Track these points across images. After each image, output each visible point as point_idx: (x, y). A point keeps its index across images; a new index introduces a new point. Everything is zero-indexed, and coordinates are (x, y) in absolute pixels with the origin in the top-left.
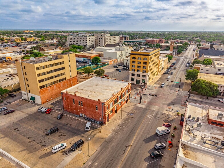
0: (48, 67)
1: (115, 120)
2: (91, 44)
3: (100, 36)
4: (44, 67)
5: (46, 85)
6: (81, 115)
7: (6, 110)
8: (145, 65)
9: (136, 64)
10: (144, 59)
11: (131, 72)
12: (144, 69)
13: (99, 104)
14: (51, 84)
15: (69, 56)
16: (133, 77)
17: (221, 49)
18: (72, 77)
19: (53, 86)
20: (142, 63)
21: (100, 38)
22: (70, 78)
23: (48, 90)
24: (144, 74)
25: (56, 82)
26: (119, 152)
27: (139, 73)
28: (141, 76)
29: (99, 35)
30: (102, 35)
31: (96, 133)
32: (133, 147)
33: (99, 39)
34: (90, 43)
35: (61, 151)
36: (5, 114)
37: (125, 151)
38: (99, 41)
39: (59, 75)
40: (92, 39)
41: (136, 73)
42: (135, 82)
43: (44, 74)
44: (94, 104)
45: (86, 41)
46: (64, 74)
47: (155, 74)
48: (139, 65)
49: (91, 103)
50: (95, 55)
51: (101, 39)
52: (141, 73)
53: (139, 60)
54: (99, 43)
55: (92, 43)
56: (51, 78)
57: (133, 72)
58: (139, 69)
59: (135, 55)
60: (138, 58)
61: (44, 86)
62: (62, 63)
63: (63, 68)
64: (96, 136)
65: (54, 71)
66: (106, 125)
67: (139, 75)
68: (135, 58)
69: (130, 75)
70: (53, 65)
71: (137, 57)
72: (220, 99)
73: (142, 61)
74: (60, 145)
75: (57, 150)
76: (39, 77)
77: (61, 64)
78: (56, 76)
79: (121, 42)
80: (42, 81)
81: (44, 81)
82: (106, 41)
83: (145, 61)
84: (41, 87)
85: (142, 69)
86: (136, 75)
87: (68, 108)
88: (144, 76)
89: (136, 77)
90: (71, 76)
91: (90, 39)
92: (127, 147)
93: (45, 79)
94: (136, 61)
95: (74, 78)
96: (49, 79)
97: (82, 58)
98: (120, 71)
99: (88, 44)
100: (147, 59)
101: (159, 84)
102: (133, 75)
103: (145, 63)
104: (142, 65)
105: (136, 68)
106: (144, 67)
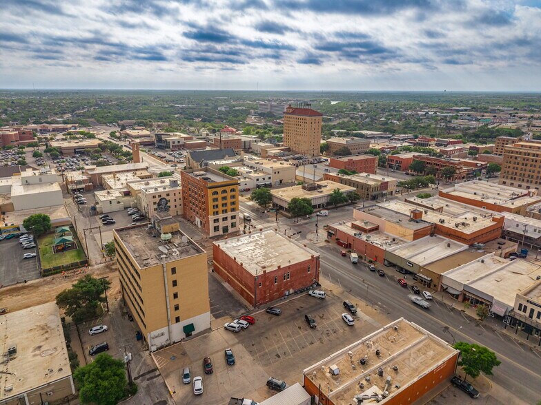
6: (287, 293)
8: (233, 200)
9: (220, 202)
10: (231, 191)
11: (212, 218)
12: (233, 206)
13: (313, 261)
16: (216, 224)
20: (228, 197)
24: (233, 214)
27: (225, 215)
28: (229, 219)
41: (221, 216)
42: (220, 232)
44: (306, 265)
48: (224, 202)
49: (302, 266)
52: (229, 214)
53: (224, 195)
57: (216, 217)
58: (225, 208)
60: (223, 192)
64: (337, 295)
67: (226, 218)
68: (217, 193)
69: (212, 223)
71: (220, 190)
72: (318, 213)
73: (229, 194)
83: (233, 193)
85: (229, 207)
86: (221, 221)
88: (233, 217)
89: (221, 224)
94: (220, 196)
100: (234, 190)
102: (216, 221)
103: (233, 197)
104: (229, 201)
105: (220, 208)
106: (232, 203)
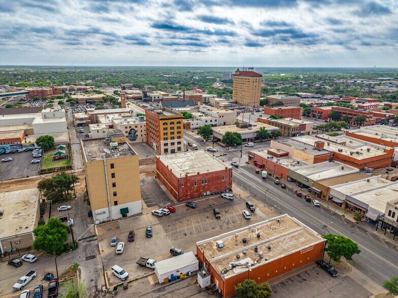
6: (205, 194)
8: (179, 130)
9: (169, 131)
10: (177, 123)
11: (163, 142)
12: (179, 135)
13: (226, 171)
16: (166, 147)
17: (158, 97)
20: (175, 128)
24: (179, 140)
27: (173, 141)
28: (176, 144)
41: (169, 141)
44: (220, 174)
48: (172, 131)
49: (218, 175)
52: (176, 141)
53: (172, 126)
57: (166, 142)
58: (173, 136)
60: (171, 123)
67: (174, 143)
68: (167, 124)
69: (162, 146)
71: (169, 121)
73: (176, 126)
83: (179, 125)
85: (176, 135)
86: (169, 145)
87: (187, 195)
88: (179, 143)
89: (169, 147)
94: (169, 126)
100: (180, 123)
102: (166, 145)
103: (179, 128)
104: (176, 130)
105: (169, 136)
106: (178, 133)
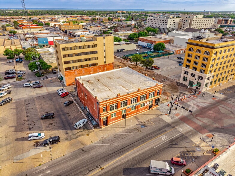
0: (77, 49)
1: (116, 126)
2: (172, 27)
3: (188, 17)
4: (71, 48)
5: (73, 68)
6: (86, 108)
7: (39, 84)
8: (205, 62)
9: (193, 59)
10: (205, 53)
11: (184, 68)
12: (203, 68)
14: (79, 67)
15: (104, 38)
16: (186, 75)
18: (107, 63)
19: (81, 70)
20: (201, 58)
21: (185, 21)
22: (104, 64)
23: (74, 73)
24: (201, 75)
25: (85, 66)
26: (82, 170)
27: (194, 72)
28: (197, 77)
29: (186, 17)
30: (189, 17)
31: (82, 135)
32: (103, 171)
33: (183, 22)
34: (170, 26)
35: (35, 141)
36: (34, 88)
37: (90, 171)
38: (183, 24)
39: (89, 59)
40: (174, 22)
41: (190, 71)
42: (187, 83)
43: (70, 55)
44: (93, 100)
45: (166, 24)
46: (96, 58)
47: (229, 78)
48: (197, 60)
50: (164, 40)
51: (187, 21)
52: (197, 73)
53: (198, 54)
54: (183, 26)
55: (174, 26)
56: (80, 61)
57: (187, 70)
58: (195, 66)
59: (193, 46)
60: (197, 51)
61: (70, 68)
62: (95, 46)
63: (96, 52)
64: (79, 138)
65: (83, 54)
66: (100, 129)
67: (195, 75)
68: (193, 50)
69: (183, 72)
70: (83, 47)
71: (195, 48)
73: (202, 55)
74: (37, 134)
75: (32, 138)
76: (64, 58)
77: (92, 47)
78: (86, 60)
79: (215, 27)
80: (68, 62)
81: (70, 63)
82: (192, 24)
83: (206, 56)
84: (66, 69)
85: (199, 67)
86: (190, 74)
88: (201, 78)
89: (189, 77)
90: (105, 62)
91: (172, 21)
92: (97, 168)
93: (72, 61)
94: (194, 53)
95: (109, 64)
96: (77, 62)
97: (147, 43)
98: (180, 65)
99: (168, 27)
100: (209, 53)
101: (224, 94)
102: (186, 73)
103: (206, 59)
104: (200, 61)
105: (192, 64)
106: (203, 65)
